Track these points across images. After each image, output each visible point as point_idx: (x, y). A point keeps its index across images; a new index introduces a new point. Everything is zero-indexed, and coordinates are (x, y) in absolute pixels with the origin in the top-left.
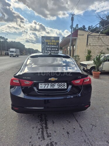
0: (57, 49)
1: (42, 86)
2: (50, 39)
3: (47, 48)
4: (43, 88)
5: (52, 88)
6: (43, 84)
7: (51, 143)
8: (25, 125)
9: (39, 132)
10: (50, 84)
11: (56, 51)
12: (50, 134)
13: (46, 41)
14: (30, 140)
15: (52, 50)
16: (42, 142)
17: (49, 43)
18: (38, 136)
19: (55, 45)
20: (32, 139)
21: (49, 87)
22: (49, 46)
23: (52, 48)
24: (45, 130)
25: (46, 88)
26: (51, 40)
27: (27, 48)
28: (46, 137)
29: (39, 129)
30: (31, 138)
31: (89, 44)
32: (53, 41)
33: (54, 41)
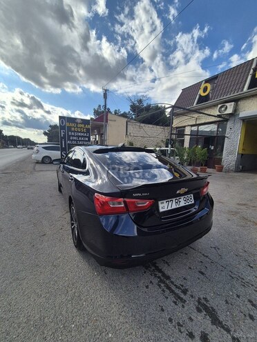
0: (87, 139)
1: (164, 206)
2: (75, 122)
3: (69, 136)
4: (166, 209)
5: (178, 206)
6: (165, 201)
7: (199, 302)
8: (126, 286)
9: (164, 291)
10: (174, 199)
11: (86, 141)
12: (182, 286)
13: (67, 124)
14: (166, 315)
15: (80, 141)
16: (186, 308)
17: (73, 129)
18: (169, 299)
19: (84, 133)
20: (166, 311)
21: (174, 206)
22: (73, 134)
23: (78, 137)
24: (167, 282)
25: (169, 208)
26: (77, 123)
27: (6, 136)
28: (182, 296)
29: (159, 286)
30: (163, 310)
31: (128, 134)
32: (79, 125)
33: (83, 126)
